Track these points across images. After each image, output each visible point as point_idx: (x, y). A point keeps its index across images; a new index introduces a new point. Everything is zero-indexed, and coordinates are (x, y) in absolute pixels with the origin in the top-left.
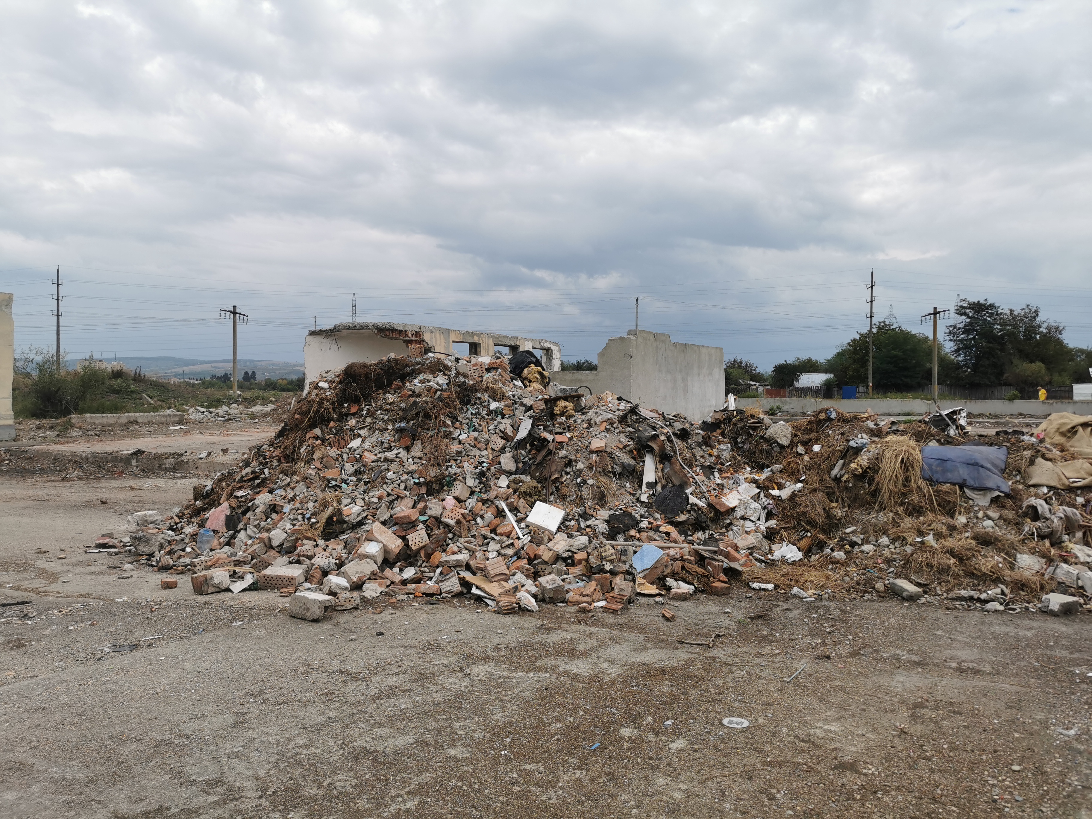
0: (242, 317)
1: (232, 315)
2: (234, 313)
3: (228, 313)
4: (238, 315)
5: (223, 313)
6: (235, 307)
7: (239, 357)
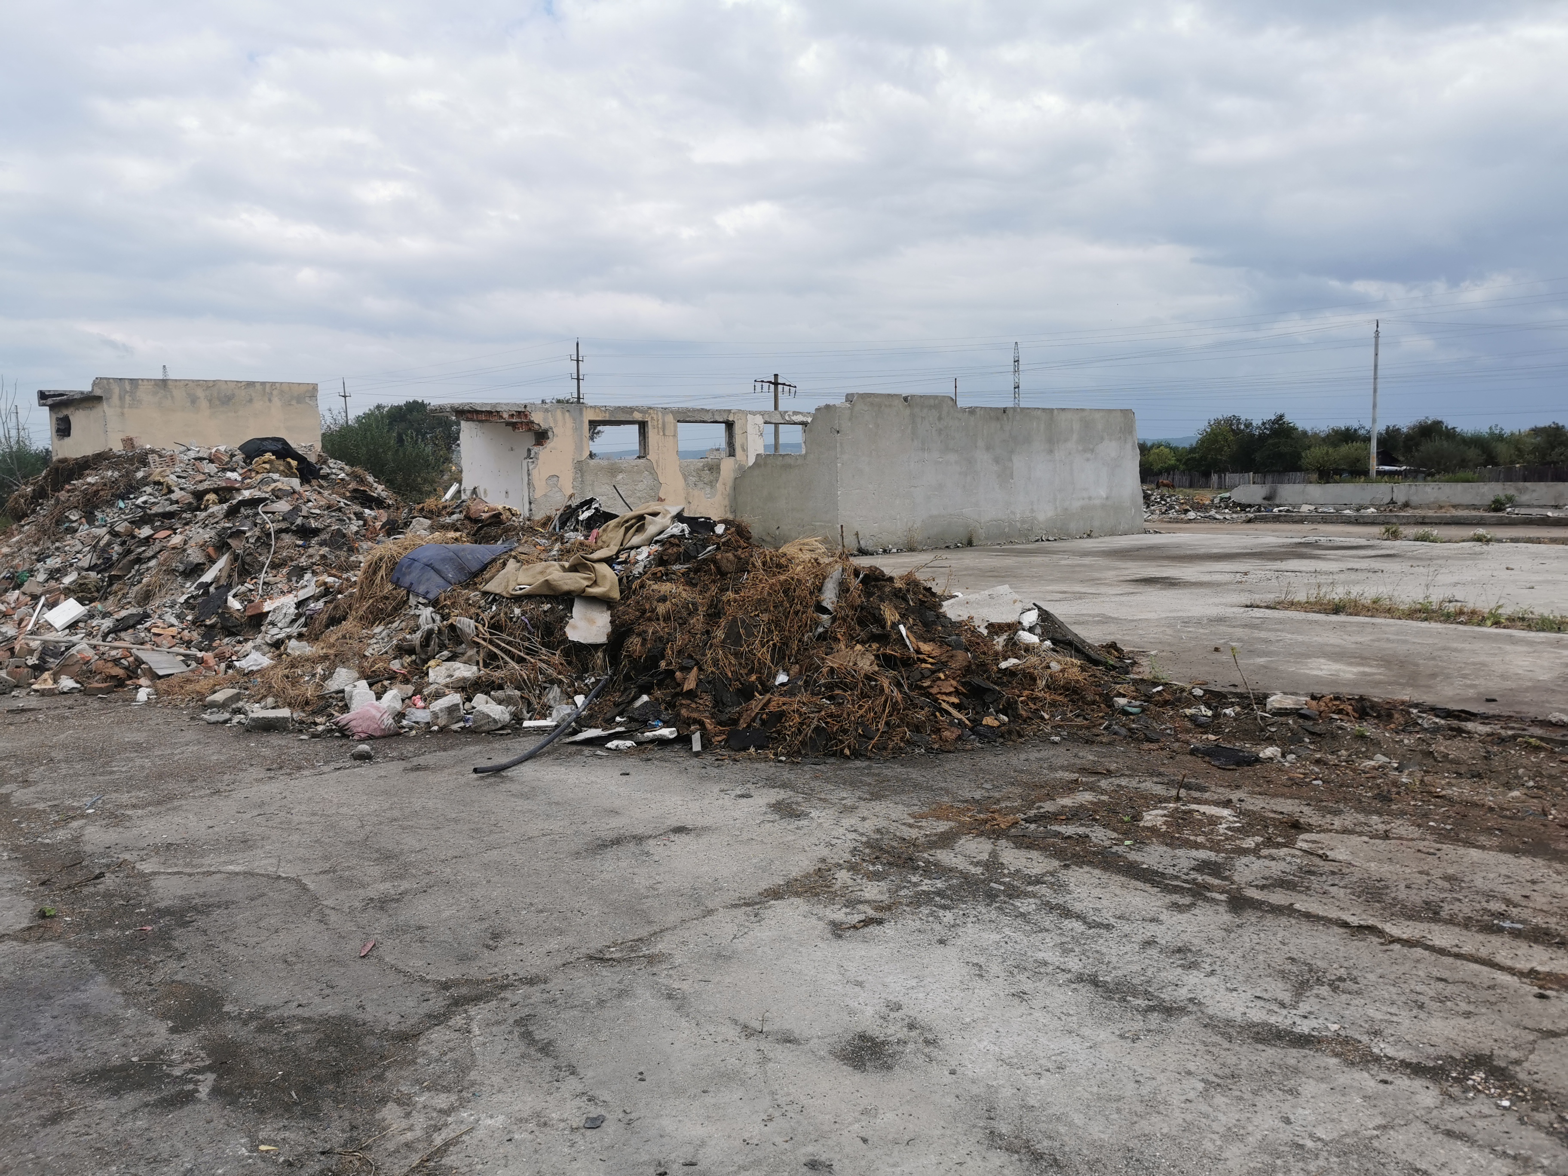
0: (786, 388)
1: (772, 386)
2: (776, 384)
3: (766, 385)
4: (780, 387)
5: (759, 385)
6: (776, 376)
7: (782, 440)
